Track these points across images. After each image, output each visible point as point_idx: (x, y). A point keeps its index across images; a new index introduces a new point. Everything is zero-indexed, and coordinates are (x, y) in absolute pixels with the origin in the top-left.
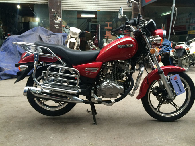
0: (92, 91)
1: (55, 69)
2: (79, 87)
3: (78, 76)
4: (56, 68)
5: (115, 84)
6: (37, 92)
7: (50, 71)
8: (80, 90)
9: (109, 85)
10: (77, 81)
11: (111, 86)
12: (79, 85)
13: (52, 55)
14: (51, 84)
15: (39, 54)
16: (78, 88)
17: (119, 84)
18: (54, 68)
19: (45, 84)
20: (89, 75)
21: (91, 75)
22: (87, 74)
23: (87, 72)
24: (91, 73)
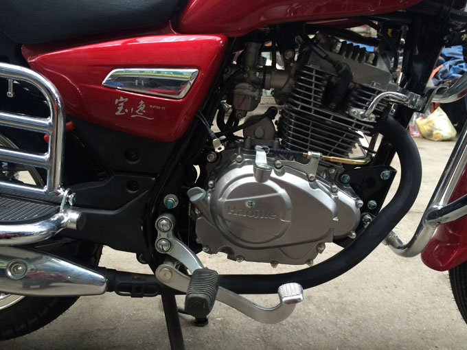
0: (164, 222)
3: (49, 121)
5: (307, 178)
8: (73, 216)
9: (269, 183)
11: (281, 191)
16: (57, 202)
17: (330, 180)
20: (133, 116)
21: (144, 114)
22: (117, 113)
23: (122, 99)
24: (144, 106)
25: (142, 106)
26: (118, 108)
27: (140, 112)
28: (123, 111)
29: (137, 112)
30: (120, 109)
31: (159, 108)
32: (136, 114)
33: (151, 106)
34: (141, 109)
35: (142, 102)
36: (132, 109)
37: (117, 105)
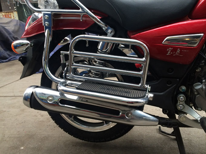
0: (182, 97)
1: (87, 45)
2: (148, 87)
3: (144, 59)
4: (89, 41)
6: (50, 100)
7: (76, 50)
8: (151, 95)
10: (141, 73)
12: (147, 84)
13: (80, 10)
14: (80, 81)
15: (52, 12)
16: (145, 90)
18: (85, 41)
19: (69, 82)
20: (174, 55)
21: (179, 54)
22: (167, 54)
23: (170, 48)
24: (180, 50)
25: (178, 51)
26: (168, 52)
27: (178, 53)
28: (170, 53)
29: (176, 53)
30: (169, 52)
31: (186, 51)
32: (176, 54)
33: (182, 50)
34: (178, 52)
35: (179, 49)
36: (174, 52)
37: (168, 51)
